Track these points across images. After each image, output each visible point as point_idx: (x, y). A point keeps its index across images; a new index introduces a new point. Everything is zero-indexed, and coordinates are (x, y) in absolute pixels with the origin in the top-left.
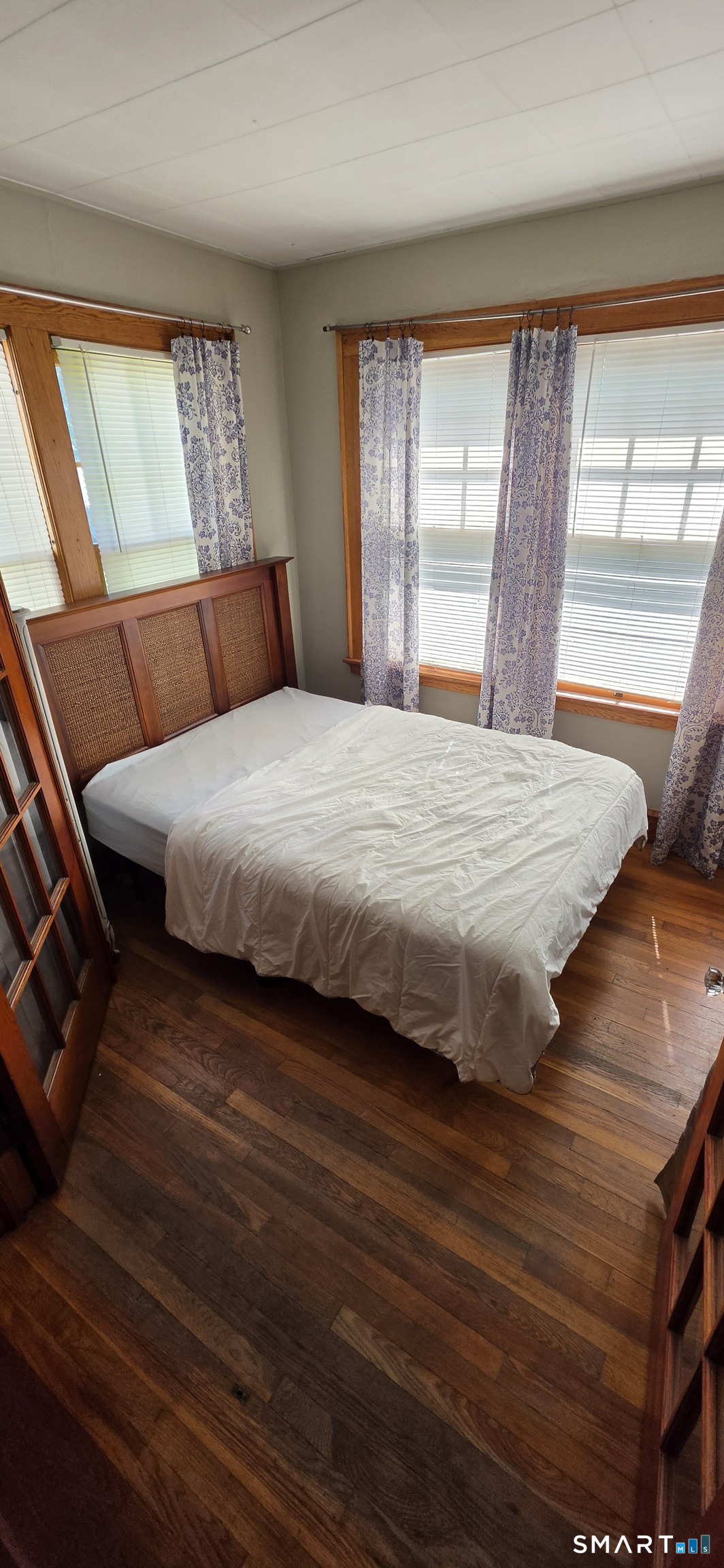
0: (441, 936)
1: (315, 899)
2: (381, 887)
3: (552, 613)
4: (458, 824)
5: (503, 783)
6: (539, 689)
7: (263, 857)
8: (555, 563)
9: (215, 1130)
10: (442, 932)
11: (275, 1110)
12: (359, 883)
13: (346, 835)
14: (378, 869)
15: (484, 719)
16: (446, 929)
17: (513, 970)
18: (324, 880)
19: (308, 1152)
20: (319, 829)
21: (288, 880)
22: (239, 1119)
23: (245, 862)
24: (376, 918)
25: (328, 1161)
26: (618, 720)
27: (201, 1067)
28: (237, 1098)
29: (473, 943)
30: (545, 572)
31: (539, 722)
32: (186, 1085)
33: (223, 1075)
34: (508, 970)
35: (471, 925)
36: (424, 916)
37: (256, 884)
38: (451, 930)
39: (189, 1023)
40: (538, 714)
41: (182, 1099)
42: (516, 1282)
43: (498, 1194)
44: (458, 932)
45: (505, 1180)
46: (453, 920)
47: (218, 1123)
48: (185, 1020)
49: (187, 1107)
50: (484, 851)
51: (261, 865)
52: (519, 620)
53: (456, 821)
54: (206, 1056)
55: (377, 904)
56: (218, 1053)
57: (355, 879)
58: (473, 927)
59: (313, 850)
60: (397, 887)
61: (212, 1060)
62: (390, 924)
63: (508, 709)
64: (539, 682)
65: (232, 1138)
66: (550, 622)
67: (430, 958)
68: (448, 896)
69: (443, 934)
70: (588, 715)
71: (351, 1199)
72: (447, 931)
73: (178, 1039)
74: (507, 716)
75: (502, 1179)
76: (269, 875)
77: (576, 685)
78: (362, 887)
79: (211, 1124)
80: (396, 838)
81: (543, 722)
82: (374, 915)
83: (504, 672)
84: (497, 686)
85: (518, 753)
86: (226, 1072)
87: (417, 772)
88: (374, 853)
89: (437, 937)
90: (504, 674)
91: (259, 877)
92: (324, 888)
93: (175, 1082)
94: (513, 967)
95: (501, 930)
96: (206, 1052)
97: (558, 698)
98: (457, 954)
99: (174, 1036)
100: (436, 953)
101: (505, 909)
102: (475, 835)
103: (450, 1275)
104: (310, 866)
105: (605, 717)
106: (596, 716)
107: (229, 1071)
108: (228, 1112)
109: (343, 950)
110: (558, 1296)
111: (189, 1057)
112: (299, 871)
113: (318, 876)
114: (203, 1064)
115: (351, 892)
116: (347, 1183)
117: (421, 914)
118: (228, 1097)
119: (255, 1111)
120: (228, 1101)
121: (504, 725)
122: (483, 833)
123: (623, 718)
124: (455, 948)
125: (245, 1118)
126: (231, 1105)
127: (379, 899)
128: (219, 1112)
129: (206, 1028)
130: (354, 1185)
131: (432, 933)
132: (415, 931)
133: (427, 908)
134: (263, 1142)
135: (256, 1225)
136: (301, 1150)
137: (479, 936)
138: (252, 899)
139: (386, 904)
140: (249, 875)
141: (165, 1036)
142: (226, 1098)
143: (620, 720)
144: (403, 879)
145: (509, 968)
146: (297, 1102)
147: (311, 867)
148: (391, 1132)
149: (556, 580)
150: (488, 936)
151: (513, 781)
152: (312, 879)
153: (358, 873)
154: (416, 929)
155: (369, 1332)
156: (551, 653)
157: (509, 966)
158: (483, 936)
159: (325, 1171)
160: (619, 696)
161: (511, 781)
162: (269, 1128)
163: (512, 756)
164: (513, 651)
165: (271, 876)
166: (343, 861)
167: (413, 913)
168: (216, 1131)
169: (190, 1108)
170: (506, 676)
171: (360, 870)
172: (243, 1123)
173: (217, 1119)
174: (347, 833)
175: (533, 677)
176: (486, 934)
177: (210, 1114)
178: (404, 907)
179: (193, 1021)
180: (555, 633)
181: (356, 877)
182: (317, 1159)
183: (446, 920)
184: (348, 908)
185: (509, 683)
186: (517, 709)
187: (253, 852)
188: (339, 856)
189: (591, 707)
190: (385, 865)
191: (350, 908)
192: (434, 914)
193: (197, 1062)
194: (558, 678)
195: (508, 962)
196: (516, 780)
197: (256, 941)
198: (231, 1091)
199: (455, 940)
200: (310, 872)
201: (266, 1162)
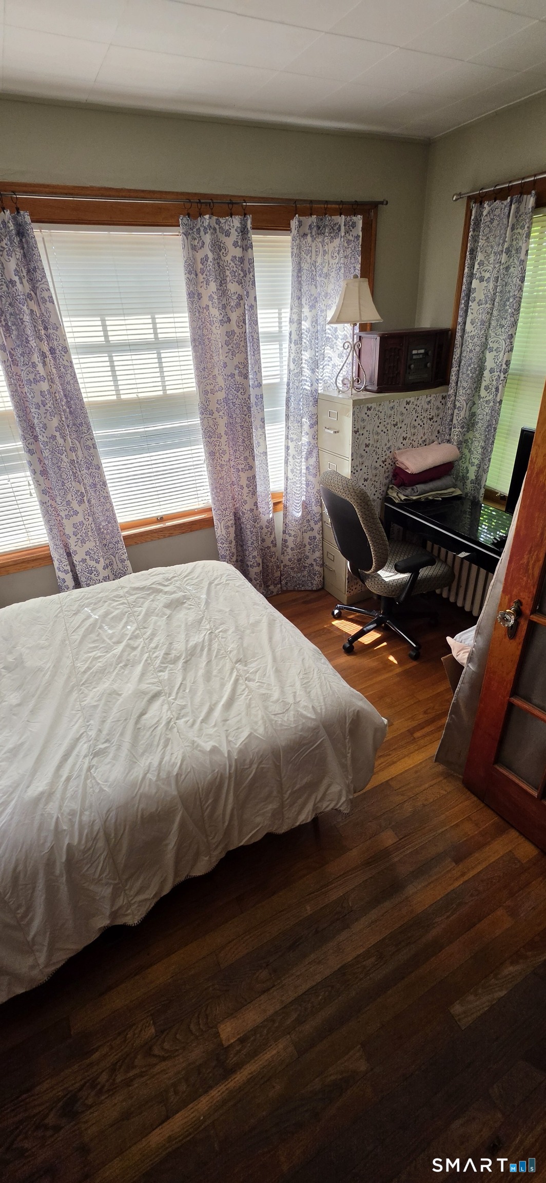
0: (302, 730)
1: (180, 797)
2: (227, 737)
3: (97, 471)
4: (193, 658)
5: (171, 613)
6: (108, 537)
7: (87, 813)
8: (84, 428)
9: (250, 1074)
10: (300, 727)
11: (264, 992)
12: (208, 750)
13: (140, 728)
14: (200, 729)
15: (70, 581)
16: (300, 723)
17: (354, 711)
18: (177, 775)
19: (319, 978)
20: (106, 745)
21: (141, 806)
22: (252, 1038)
23: (72, 837)
24: (248, 761)
25: (334, 963)
26: (169, 536)
27: (164, 1063)
28: (228, 1031)
29: (323, 716)
30: (74, 438)
31: (118, 561)
32: (176, 1093)
33: (192, 1037)
34: (351, 714)
35: (311, 707)
36: (279, 728)
37: (101, 844)
38: (304, 721)
39: (96, 1056)
40: (115, 557)
41: (191, 1106)
42: (463, 874)
43: (407, 849)
44: (310, 718)
45: (400, 839)
46: (298, 714)
47: (244, 1067)
48: (88, 1061)
49: (204, 1104)
50: (239, 661)
51: (94, 821)
52: (70, 486)
53: (189, 657)
54: (156, 1051)
55: (240, 751)
56: (162, 1032)
57: (200, 751)
58: (313, 707)
59: (133, 760)
60: (236, 728)
61: (166, 1044)
62: (262, 756)
63: (93, 563)
64: (105, 531)
65: (268, 1056)
66: (97, 480)
67: (301, 752)
68: (271, 704)
69: (302, 728)
70: (146, 542)
71: (373, 959)
72: (303, 724)
73: (107, 1081)
74: (93, 569)
75: (398, 841)
76: (113, 821)
77: (134, 522)
78: (215, 750)
79: (240, 1077)
80: (175, 699)
81: (123, 561)
82: (245, 760)
83: (75, 534)
84: (73, 548)
85: (149, 589)
86: (191, 1031)
87: (97, 647)
88: (181, 722)
89: (300, 733)
90: (76, 536)
91: (101, 834)
92: (183, 781)
93: (164, 1108)
94: (353, 709)
95: (326, 695)
96: (150, 1048)
97: (126, 538)
98: (318, 732)
99: (99, 1087)
100: (304, 745)
101: (309, 682)
102: (216, 656)
103: (448, 914)
104: (149, 776)
105: (159, 538)
106: (152, 540)
107: (192, 1027)
108: (238, 1048)
109: (224, 814)
110: (477, 855)
111: (141, 1075)
112: (145, 789)
113: (168, 777)
114: (164, 1059)
115: (210, 762)
116: (359, 956)
117: (275, 730)
118: (221, 1041)
119: (252, 1017)
120: (226, 1044)
121: (94, 578)
122: (218, 652)
123: (172, 534)
124: (315, 730)
125: (255, 1030)
126: (232, 1041)
127: (237, 746)
128: (232, 1060)
129: (119, 1034)
130: (361, 951)
131: (295, 734)
132: (283, 744)
133: (274, 722)
134: (289, 1022)
135: (363, 1066)
136: (314, 984)
137: (321, 709)
138: (104, 862)
139: (246, 745)
140: (86, 842)
141: (90, 1101)
142: (221, 1044)
143: (170, 535)
144: (228, 720)
145: (351, 712)
146: (267, 965)
147: (152, 776)
148: (334, 895)
149: (89, 443)
150: (325, 705)
151: (175, 608)
152: (163, 784)
153: (196, 744)
154: (282, 741)
155: (471, 998)
156: (109, 504)
157: (350, 711)
158: (323, 707)
159: (343, 970)
160: (161, 519)
161: (174, 609)
162: (278, 1007)
163: (148, 592)
164: (76, 513)
165: (116, 820)
166: (169, 747)
167: (269, 733)
168: (252, 1073)
169: (207, 1099)
170: (79, 536)
171: (193, 742)
172: (258, 1035)
173: (238, 1066)
174: (139, 726)
175: (100, 529)
176: (323, 704)
177: (229, 1072)
178: (259, 734)
179: (97, 1049)
180: (105, 486)
181: (199, 748)
182: (328, 972)
183: (294, 717)
184: (219, 775)
185: (83, 542)
186: (102, 560)
187: (70, 819)
188: (160, 747)
189: (146, 535)
190: (201, 722)
191: (221, 775)
192: (282, 721)
193: (156, 1064)
194: (119, 522)
195: (348, 709)
196: (177, 606)
197: (122, 898)
198: (217, 1035)
199: (311, 724)
200: (156, 781)
201: (308, 1028)
